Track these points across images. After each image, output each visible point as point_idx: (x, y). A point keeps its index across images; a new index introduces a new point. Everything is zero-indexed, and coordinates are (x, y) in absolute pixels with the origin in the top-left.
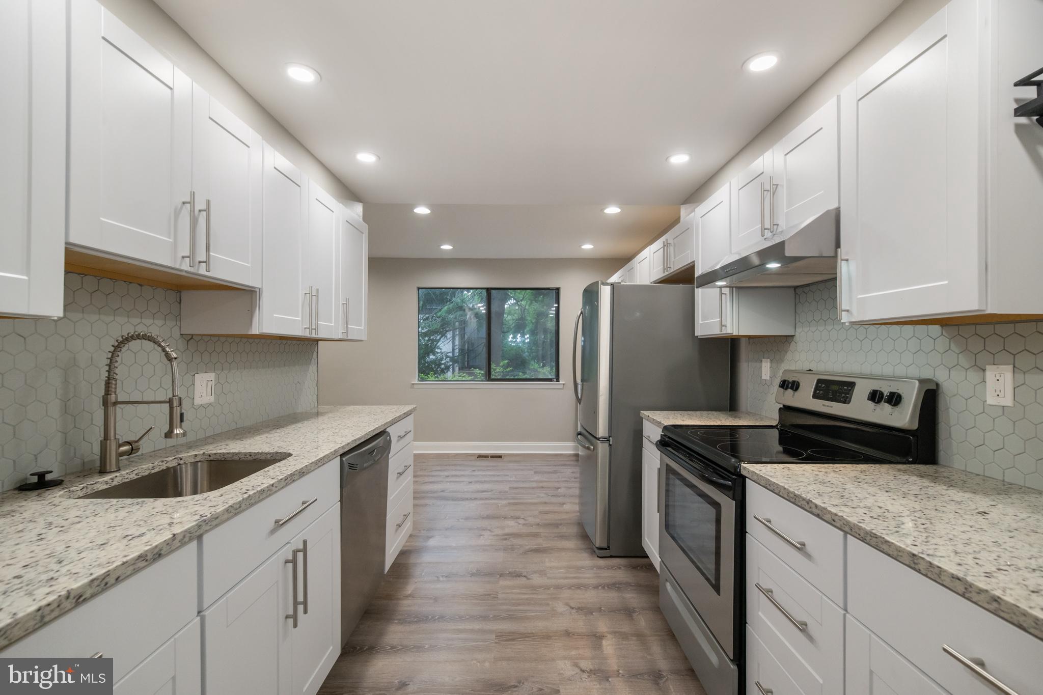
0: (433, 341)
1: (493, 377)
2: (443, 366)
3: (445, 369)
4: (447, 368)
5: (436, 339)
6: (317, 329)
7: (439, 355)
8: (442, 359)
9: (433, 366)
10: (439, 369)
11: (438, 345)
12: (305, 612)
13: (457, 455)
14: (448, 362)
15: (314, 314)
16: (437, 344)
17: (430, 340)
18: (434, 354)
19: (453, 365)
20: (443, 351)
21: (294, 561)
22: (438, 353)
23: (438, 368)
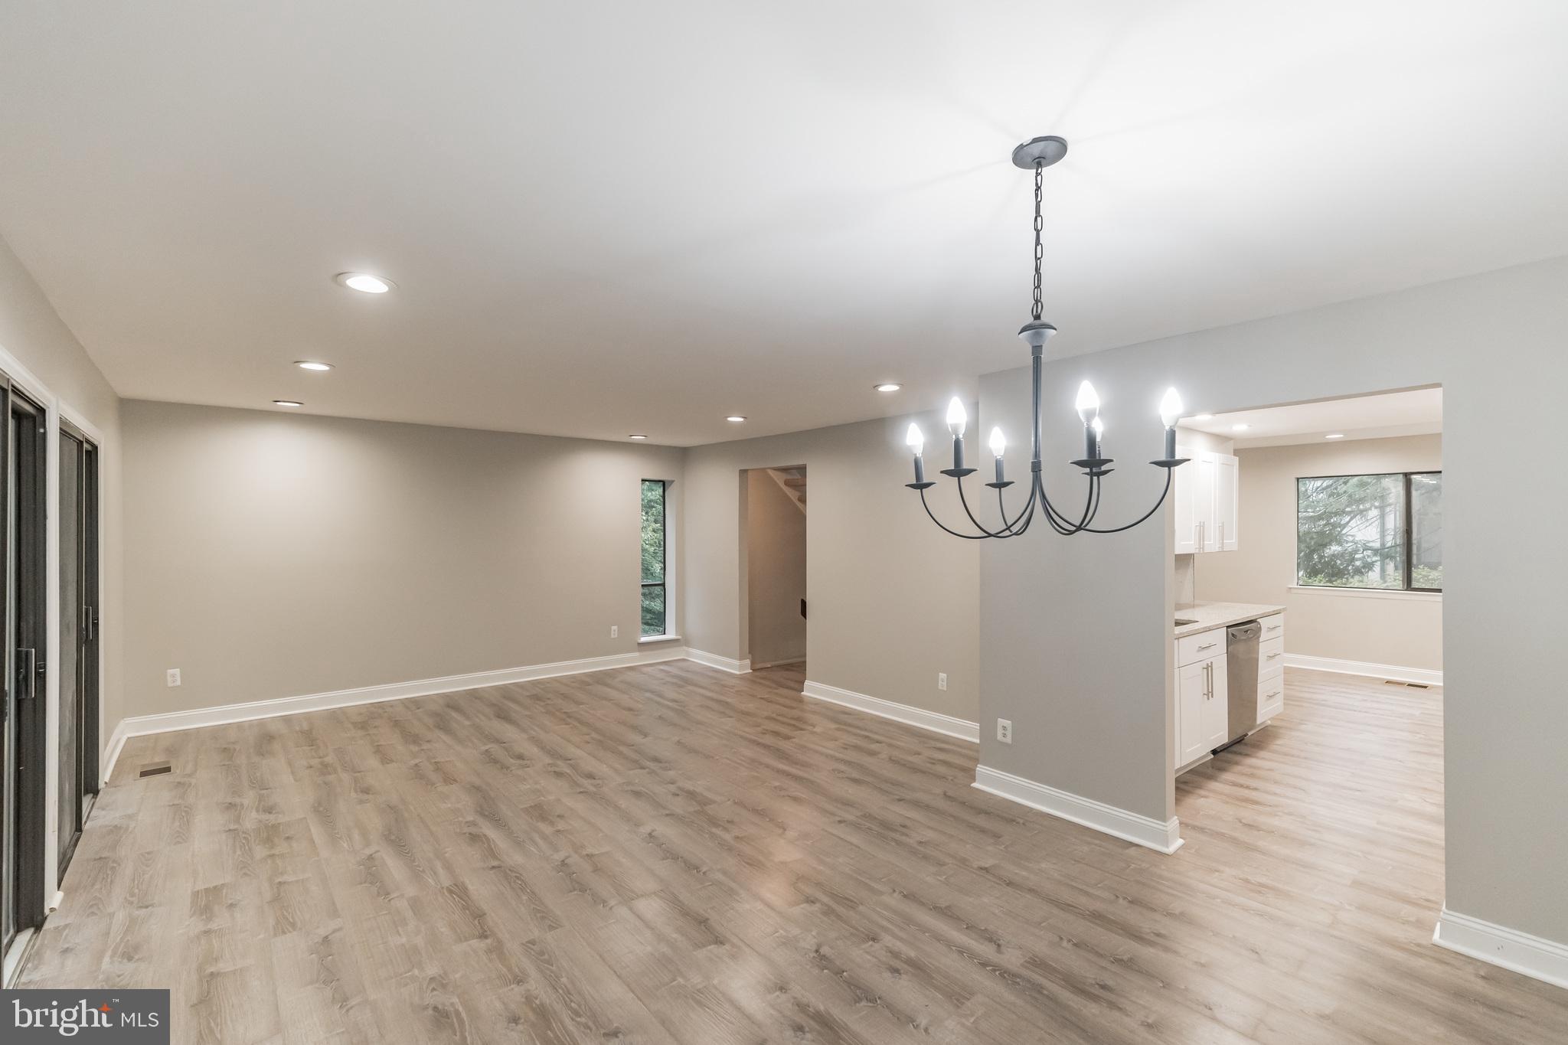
0: (1334, 526)
1: (1415, 585)
2: (1358, 563)
3: (1364, 567)
4: (1369, 566)
5: (1339, 523)
6: (1203, 548)
7: (1349, 544)
8: (1356, 551)
9: (1339, 562)
10: (1350, 568)
11: (1343, 532)
12: (1212, 697)
13: (1354, 676)
14: (1368, 556)
15: (1201, 537)
16: (1342, 530)
17: (1329, 524)
18: (1340, 543)
19: (1383, 561)
20: (1357, 539)
21: (1207, 668)
22: (1347, 542)
23: (1348, 565)
